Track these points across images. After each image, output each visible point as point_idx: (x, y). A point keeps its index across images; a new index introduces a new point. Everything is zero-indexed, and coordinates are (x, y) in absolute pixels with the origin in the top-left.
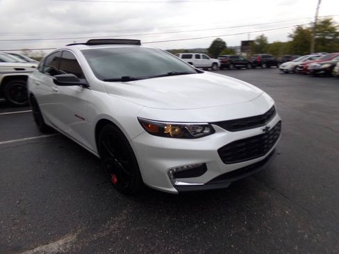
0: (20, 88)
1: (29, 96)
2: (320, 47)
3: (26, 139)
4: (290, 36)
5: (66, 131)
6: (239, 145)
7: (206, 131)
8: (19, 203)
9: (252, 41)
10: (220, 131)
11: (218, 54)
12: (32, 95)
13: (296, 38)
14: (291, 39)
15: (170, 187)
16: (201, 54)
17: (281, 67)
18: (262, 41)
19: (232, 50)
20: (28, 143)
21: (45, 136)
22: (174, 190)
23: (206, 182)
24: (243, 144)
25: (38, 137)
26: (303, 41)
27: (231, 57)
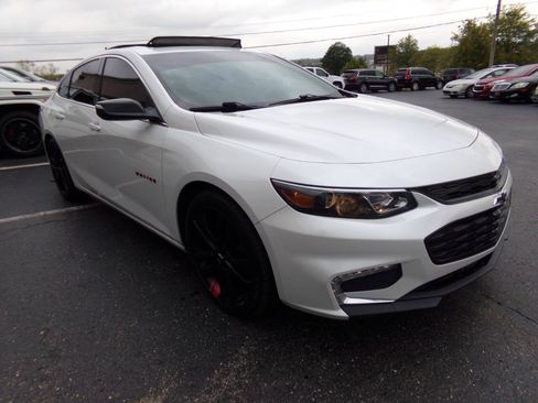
0: (23, 125)
1: (43, 138)
2: (503, 55)
3: (42, 213)
4: (456, 38)
5: (112, 199)
6: (457, 229)
7: (403, 204)
8: (45, 336)
9: (393, 47)
10: (427, 204)
11: (341, 68)
12: (49, 136)
13: (463, 41)
14: (457, 43)
15: (333, 308)
16: (314, 68)
17: (445, 88)
18: (409, 45)
19: (361, 61)
20: (47, 220)
21: (75, 208)
22: (341, 313)
23: (398, 297)
24: (464, 227)
25: (64, 210)
26: (476, 47)
27: (361, 73)
